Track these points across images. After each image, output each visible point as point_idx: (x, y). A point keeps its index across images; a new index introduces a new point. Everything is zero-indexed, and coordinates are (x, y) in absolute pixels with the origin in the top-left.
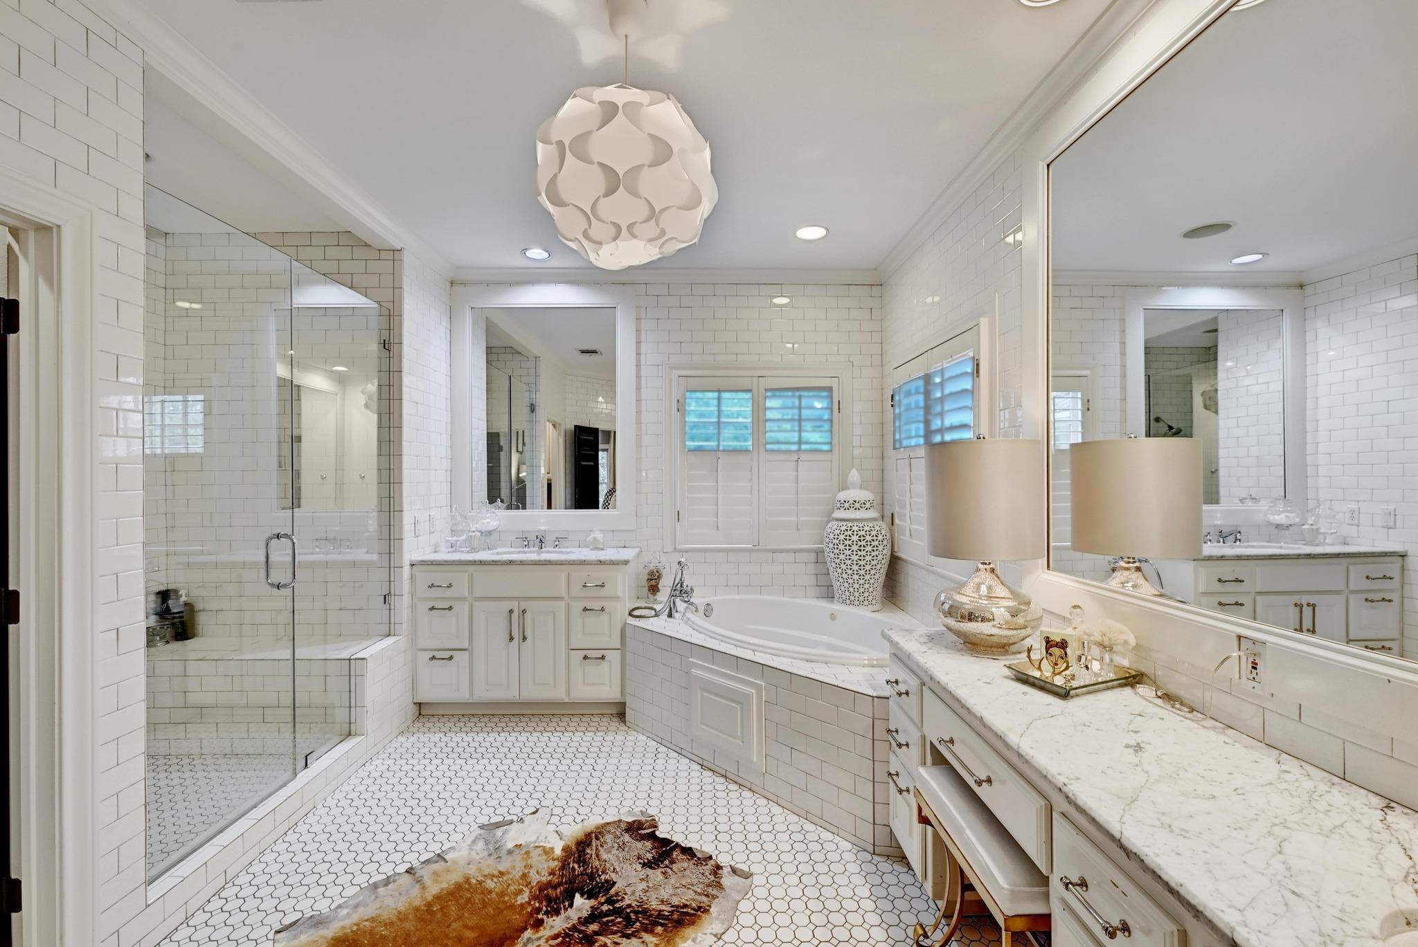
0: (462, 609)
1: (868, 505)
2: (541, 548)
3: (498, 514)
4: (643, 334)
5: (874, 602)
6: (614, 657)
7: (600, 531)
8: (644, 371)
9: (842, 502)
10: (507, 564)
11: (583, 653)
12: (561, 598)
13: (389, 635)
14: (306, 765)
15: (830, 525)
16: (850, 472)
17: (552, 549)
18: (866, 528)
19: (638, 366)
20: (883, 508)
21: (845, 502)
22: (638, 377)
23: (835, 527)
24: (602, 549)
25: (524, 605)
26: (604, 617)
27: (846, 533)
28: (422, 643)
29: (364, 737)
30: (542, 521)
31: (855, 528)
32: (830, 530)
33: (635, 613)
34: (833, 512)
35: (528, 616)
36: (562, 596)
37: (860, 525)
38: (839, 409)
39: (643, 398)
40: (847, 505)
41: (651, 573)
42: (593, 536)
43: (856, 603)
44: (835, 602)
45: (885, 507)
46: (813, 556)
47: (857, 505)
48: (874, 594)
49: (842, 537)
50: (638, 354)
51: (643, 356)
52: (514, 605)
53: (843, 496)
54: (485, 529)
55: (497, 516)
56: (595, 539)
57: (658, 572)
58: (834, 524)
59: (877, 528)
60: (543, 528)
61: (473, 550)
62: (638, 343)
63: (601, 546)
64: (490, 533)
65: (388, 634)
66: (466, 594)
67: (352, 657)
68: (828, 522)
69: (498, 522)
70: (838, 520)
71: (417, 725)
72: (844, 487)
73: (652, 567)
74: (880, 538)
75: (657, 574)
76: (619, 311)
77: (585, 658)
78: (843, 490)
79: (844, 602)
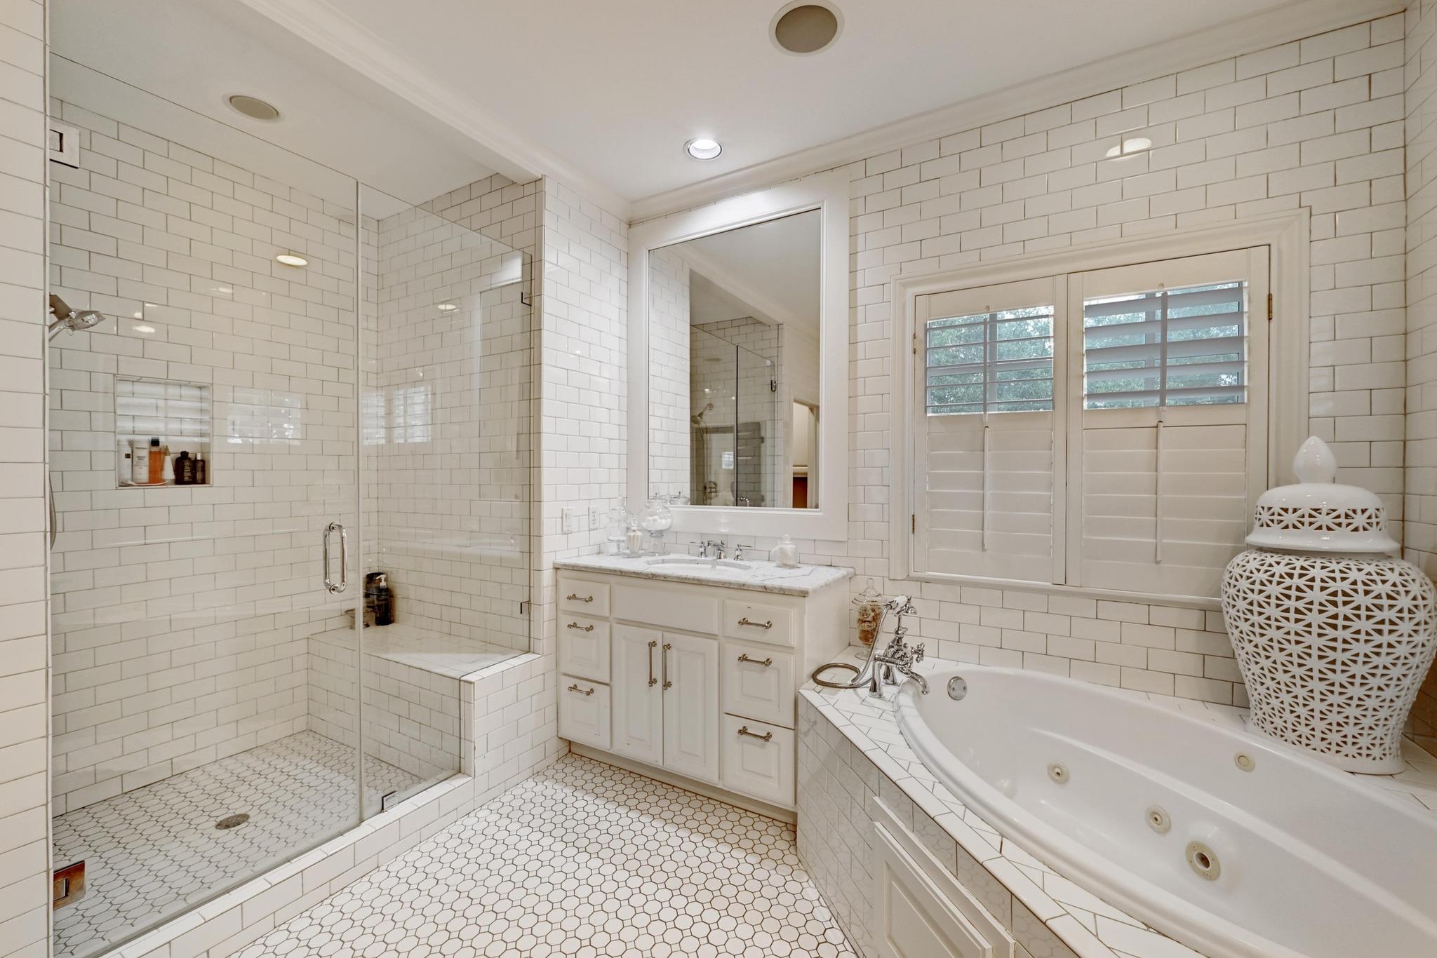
0: (602, 630)
1: (1360, 520)
2: (720, 558)
3: (671, 509)
4: (861, 239)
5: (1376, 752)
6: (783, 739)
7: (792, 539)
8: (862, 296)
9: (1276, 509)
10: (649, 578)
11: (740, 724)
12: (713, 636)
13: (529, 652)
14: (383, 809)
15: (1239, 559)
16: (1299, 446)
17: (732, 561)
18: (1354, 575)
19: (853, 290)
20: (1403, 528)
21: (1286, 510)
22: (853, 307)
23: (1253, 565)
24: (792, 567)
25: (669, 637)
26: (770, 673)
27: (1288, 581)
28: (565, 668)
29: (471, 778)
30: (723, 521)
31: (1317, 573)
32: (1239, 571)
33: (822, 677)
34: (1249, 532)
35: (673, 654)
36: (716, 633)
37: (1334, 566)
38: (1270, 312)
39: (859, 339)
40: (1290, 518)
41: (864, 611)
42: (781, 546)
43: (1316, 742)
44: (1250, 725)
45: (1411, 528)
46: (1194, 619)
47: (1323, 520)
48: (1378, 732)
49: (1274, 590)
50: (853, 272)
51: (860, 274)
52: (657, 635)
53: (1278, 496)
54: (653, 529)
55: (669, 512)
56: (782, 552)
57: (873, 611)
58: (1251, 557)
59: (1393, 577)
60: (723, 530)
61: (634, 555)
62: (853, 254)
63: (791, 563)
64: (660, 533)
65: (527, 650)
66: (607, 614)
67: (462, 678)
68: (1236, 552)
69: (669, 521)
70: (1261, 549)
71: (560, 766)
72: (1285, 479)
73: (865, 602)
74: (1404, 602)
75: (873, 614)
76: (824, 212)
77: (743, 731)
78: (1277, 485)
79: (1279, 733)
